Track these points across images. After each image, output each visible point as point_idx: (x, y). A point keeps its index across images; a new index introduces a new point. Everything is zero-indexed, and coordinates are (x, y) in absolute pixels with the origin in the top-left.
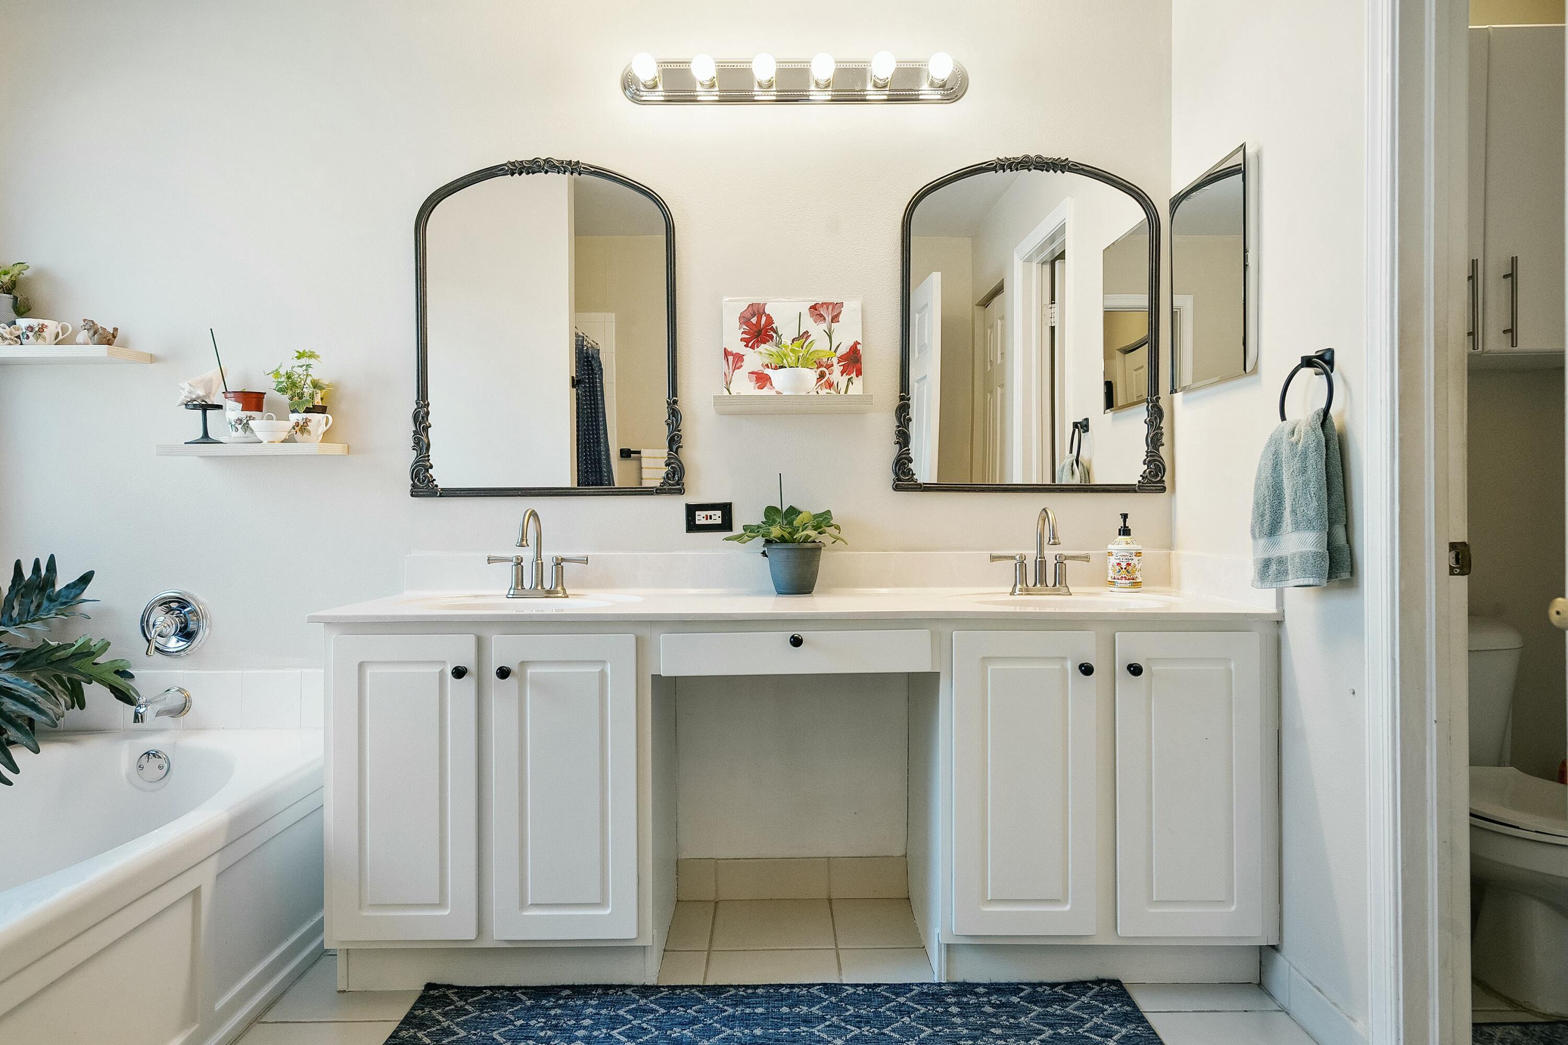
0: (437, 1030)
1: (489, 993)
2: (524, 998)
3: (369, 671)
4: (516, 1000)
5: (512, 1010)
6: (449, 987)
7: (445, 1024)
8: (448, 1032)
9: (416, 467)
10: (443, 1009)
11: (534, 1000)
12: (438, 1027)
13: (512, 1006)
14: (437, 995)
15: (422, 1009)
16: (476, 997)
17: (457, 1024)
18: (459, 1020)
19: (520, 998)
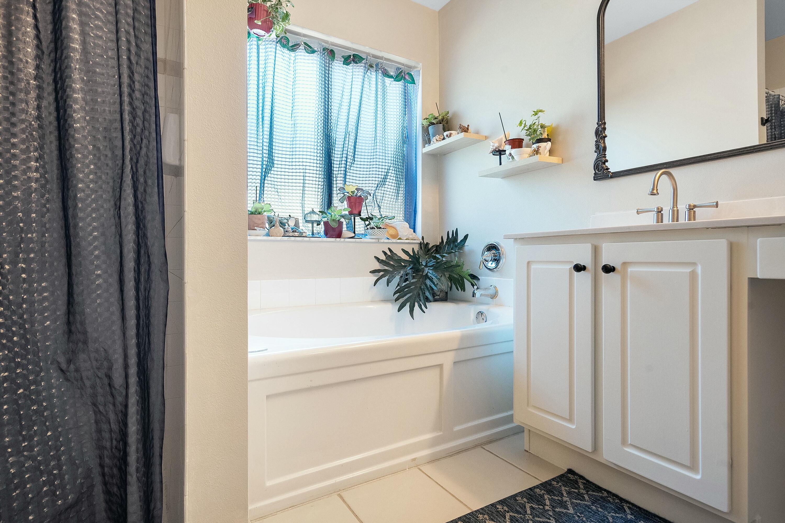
0: (558, 499)
1: (605, 494)
2: (628, 511)
3: (533, 267)
4: (620, 509)
5: (614, 515)
6: (582, 477)
7: (565, 499)
8: (563, 505)
9: (596, 162)
10: (570, 489)
11: (635, 517)
12: (560, 498)
13: (616, 512)
14: (572, 478)
15: (558, 482)
16: (595, 492)
17: (572, 503)
18: (575, 501)
19: (625, 510)
